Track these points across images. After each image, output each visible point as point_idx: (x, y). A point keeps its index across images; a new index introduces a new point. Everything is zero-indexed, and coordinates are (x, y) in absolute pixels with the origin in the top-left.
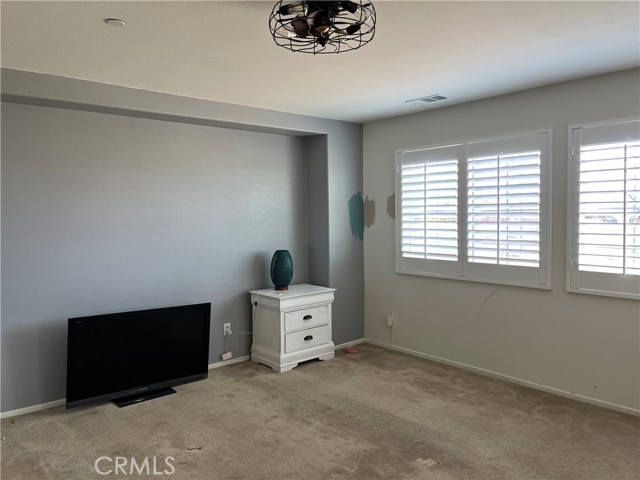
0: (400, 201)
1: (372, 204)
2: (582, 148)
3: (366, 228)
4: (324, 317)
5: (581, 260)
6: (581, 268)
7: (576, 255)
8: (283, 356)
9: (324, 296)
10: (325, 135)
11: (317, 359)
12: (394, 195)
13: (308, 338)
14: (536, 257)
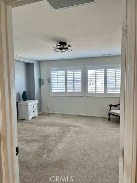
0: (51, 79)
1: (43, 80)
2: (88, 70)
3: (42, 86)
4: (36, 107)
5: (89, 91)
6: (88, 92)
7: (87, 90)
8: (29, 116)
9: (36, 102)
10: (33, 63)
11: (35, 117)
12: (49, 78)
13: (34, 112)
14: (81, 90)
